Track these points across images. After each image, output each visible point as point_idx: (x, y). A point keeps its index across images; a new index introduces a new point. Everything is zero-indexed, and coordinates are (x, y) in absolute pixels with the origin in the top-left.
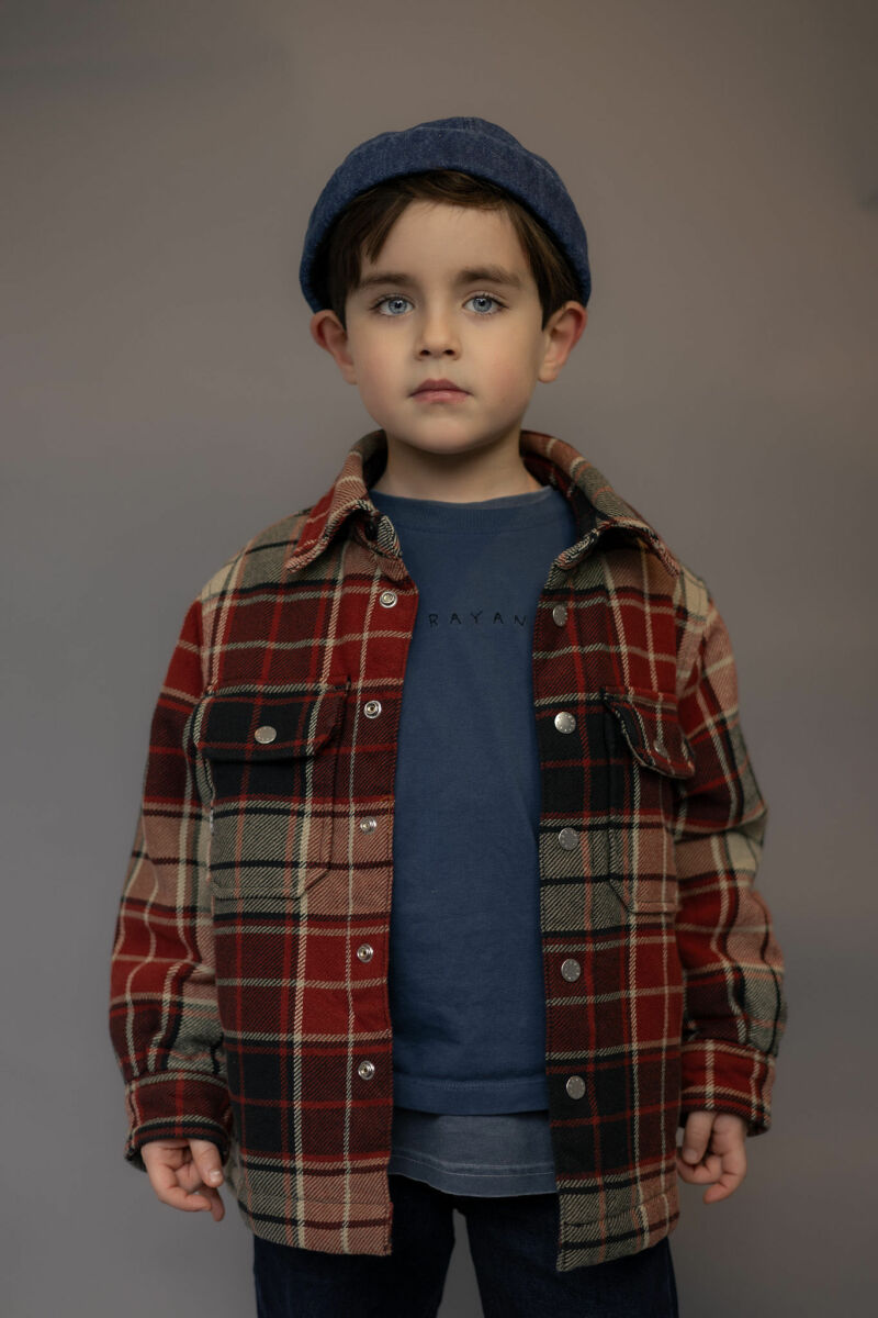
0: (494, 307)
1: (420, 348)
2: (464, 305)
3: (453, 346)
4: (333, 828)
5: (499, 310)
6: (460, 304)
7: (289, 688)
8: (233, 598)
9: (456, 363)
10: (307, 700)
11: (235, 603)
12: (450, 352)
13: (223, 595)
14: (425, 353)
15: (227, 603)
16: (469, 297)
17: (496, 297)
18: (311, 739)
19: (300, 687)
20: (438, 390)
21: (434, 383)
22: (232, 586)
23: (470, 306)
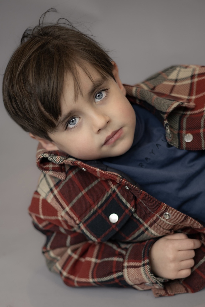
4: (159, 225)
7: (104, 199)
8: (56, 189)
10: (114, 196)
11: (58, 189)
13: (51, 190)
15: (56, 192)
18: (129, 206)
19: (107, 195)
22: (52, 185)
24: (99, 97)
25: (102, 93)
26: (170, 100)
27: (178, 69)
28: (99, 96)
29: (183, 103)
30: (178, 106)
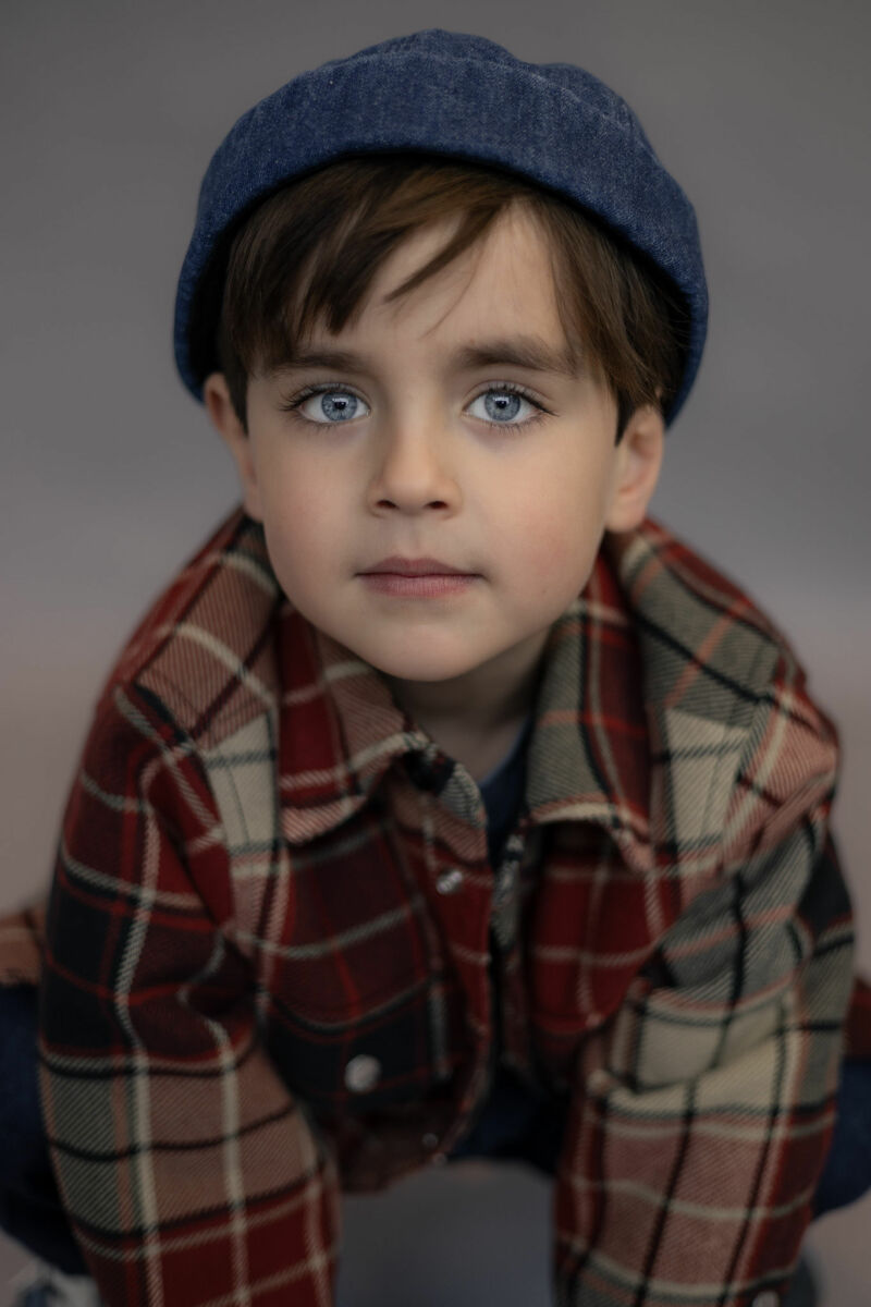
0: (525, 412)
1: (380, 495)
2: (466, 408)
3: (443, 494)
5: (537, 419)
6: (458, 406)
9: (452, 523)
12: (438, 505)
14: (387, 504)
16: (475, 392)
17: (529, 392)
20: (414, 576)
21: (406, 562)
23: (479, 409)
24: (498, 411)
25: (519, 404)
28: (501, 405)
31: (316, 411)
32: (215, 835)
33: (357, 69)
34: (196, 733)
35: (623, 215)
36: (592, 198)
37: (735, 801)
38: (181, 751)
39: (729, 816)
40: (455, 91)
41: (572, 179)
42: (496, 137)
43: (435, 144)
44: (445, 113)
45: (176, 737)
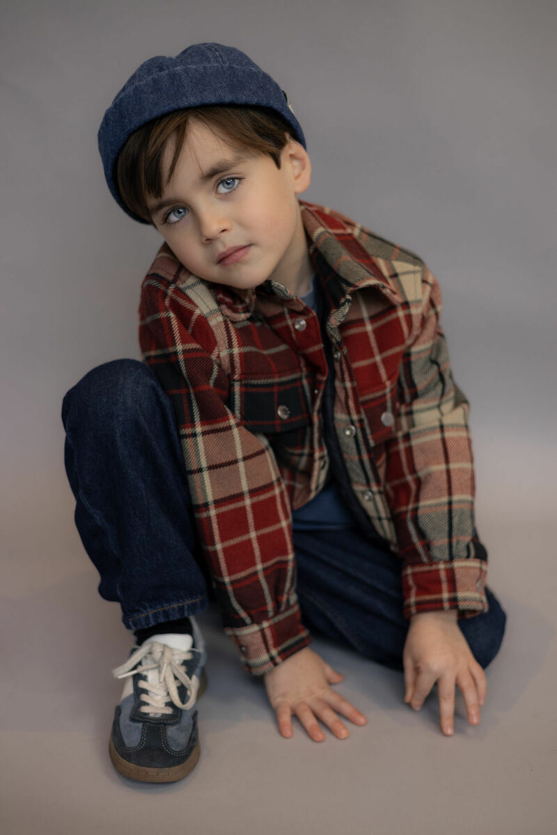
26: (368, 272)
27: (417, 268)
28: (228, 184)
29: (384, 287)
30: (375, 285)
31: (173, 218)
32: (197, 312)
33: (120, 101)
34: (174, 281)
35: (228, 98)
36: (214, 100)
37: (424, 289)
38: (172, 287)
39: (423, 293)
40: (152, 92)
41: (203, 99)
42: (171, 101)
43: (153, 116)
44: (152, 103)
45: (168, 284)
